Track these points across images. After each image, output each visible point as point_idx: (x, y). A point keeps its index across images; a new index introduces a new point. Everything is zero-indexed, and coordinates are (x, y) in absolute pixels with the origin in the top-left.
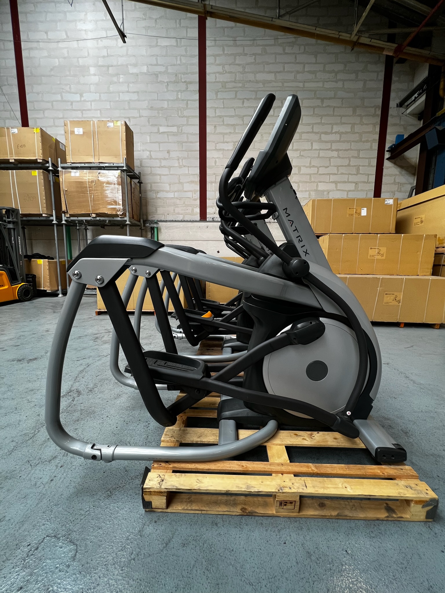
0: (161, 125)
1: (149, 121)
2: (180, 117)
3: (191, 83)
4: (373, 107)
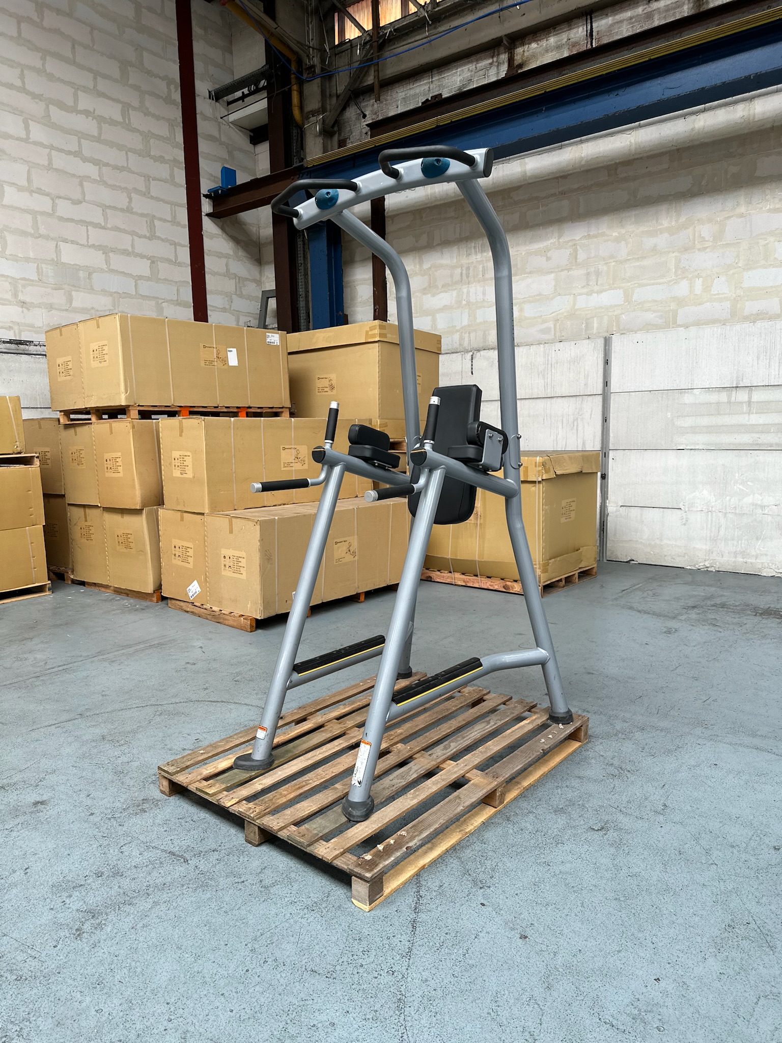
4: (163, 78)
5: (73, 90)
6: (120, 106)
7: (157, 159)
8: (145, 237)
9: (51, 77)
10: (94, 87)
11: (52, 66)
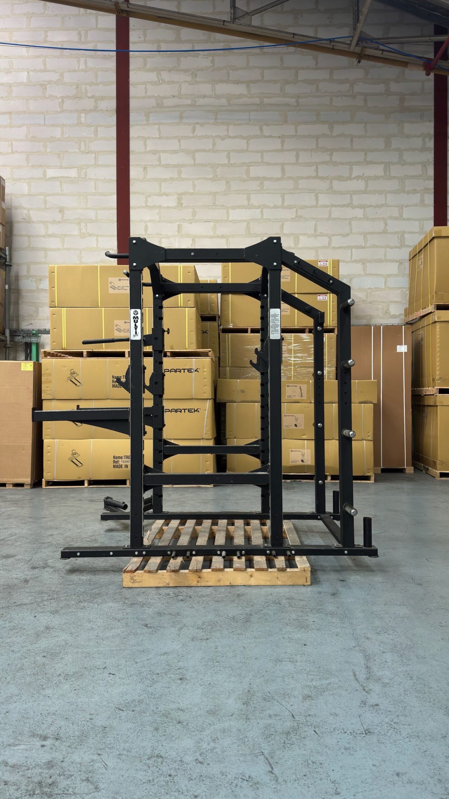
0: (48, 167)
1: (27, 160)
2: (82, 152)
3: (103, 98)
4: (419, 137)
5: (349, 167)
6: (383, 166)
7: (408, 192)
8: (396, 247)
9: (335, 164)
10: (365, 160)
11: (337, 157)
